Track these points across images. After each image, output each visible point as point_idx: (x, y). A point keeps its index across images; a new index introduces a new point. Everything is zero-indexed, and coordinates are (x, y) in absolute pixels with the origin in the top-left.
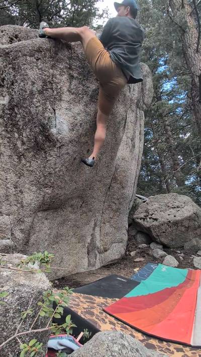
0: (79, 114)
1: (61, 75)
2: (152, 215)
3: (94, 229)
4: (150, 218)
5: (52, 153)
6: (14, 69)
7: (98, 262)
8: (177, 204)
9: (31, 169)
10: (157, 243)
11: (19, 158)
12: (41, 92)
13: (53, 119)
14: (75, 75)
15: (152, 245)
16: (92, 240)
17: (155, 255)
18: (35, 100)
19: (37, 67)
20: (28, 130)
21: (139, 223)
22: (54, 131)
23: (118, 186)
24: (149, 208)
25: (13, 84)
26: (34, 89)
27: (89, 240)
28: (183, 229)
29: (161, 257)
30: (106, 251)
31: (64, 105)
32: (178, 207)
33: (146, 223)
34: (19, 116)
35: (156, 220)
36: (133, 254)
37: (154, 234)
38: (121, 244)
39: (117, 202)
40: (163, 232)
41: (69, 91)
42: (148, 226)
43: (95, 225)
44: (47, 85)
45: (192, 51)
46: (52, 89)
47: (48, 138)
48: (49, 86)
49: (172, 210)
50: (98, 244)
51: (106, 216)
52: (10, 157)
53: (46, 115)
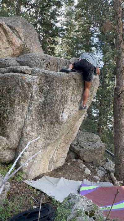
0: (72, 111)
1: (69, 92)
2: (80, 143)
3: (54, 152)
4: (79, 146)
5: (57, 126)
6: (49, 86)
7: (52, 167)
8: (93, 139)
9: (45, 132)
10: (81, 159)
11: (41, 127)
12: (60, 101)
13: (61, 113)
14: (75, 92)
15: (79, 161)
16: (52, 157)
17: (80, 167)
18: (57, 104)
19: (61, 89)
20: (50, 116)
21: (73, 147)
22: (60, 118)
23: (72, 132)
24: (79, 139)
25: (47, 93)
26: (58, 99)
27: (51, 158)
28: (94, 154)
29: (84, 168)
30: (57, 162)
31: (67, 107)
32: (93, 142)
33: (77, 148)
34: (47, 109)
35: (83, 147)
36: (69, 164)
37: (81, 155)
38: (64, 158)
39: (68, 139)
40: (85, 155)
41: (71, 100)
42: (78, 150)
43: (56, 150)
44: (63, 97)
45: (120, 71)
46: (64, 99)
47: (58, 121)
48: (64, 98)
49: (90, 143)
50: (55, 159)
51: (62, 146)
52: (37, 126)
53: (60, 111)
